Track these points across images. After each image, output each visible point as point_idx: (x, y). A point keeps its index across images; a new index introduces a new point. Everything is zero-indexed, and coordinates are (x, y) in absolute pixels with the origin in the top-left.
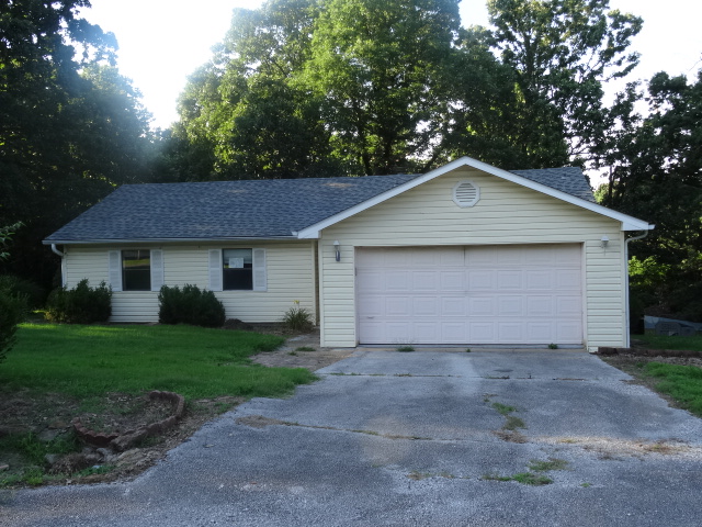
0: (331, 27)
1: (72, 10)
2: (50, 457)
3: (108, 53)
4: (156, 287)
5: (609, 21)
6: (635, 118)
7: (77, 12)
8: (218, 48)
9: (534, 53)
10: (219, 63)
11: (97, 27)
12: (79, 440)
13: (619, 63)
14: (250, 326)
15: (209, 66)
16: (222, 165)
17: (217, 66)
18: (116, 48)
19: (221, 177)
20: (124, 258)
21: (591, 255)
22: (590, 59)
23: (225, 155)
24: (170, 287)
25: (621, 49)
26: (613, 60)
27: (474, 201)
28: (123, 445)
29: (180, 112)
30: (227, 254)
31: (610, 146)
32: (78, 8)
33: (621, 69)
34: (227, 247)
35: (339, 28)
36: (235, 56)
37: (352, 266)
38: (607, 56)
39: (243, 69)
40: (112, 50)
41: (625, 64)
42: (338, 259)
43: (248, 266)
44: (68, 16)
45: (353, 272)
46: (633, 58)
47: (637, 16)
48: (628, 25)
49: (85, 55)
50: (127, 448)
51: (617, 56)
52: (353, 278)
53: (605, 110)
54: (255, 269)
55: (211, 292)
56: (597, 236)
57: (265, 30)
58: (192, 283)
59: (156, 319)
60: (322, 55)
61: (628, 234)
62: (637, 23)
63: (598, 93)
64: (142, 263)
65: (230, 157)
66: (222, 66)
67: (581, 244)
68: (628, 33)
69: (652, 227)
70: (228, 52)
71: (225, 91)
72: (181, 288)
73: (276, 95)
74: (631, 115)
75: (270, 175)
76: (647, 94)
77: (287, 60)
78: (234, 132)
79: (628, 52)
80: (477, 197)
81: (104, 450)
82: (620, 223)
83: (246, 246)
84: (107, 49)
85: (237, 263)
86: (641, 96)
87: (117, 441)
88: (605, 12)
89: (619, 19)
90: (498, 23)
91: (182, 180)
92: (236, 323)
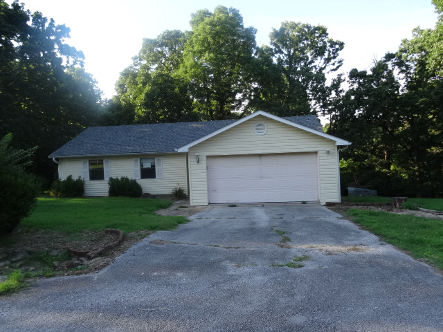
0: (193, 47)
1: (61, 39)
2: (56, 263)
3: (80, 61)
4: (107, 179)
5: (328, 44)
6: (341, 91)
7: (63, 40)
8: (135, 58)
9: (292, 59)
10: (136, 65)
11: (73, 48)
12: (70, 254)
13: (334, 64)
14: (154, 197)
15: (131, 67)
16: (139, 117)
17: (136, 67)
18: (84, 58)
19: (138, 123)
20: (90, 164)
21: (322, 157)
22: (319, 62)
23: (140, 111)
24: (114, 178)
25: (334, 58)
26: (330, 63)
27: (265, 132)
28: (92, 256)
29: (117, 90)
30: (142, 161)
31: (330, 105)
32: (64, 38)
33: (334, 67)
34: (142, 157)
35: (197, 48)
36: (144, 62)
37: (205, 165)
38: (328, 60)
39: (149, 69)
40: (81, 59)
41: (337, 65)
42: (198, 162)
43: (153, 167)
44: (59, 43)
45: (205, 168)
46: (340, 62)
47: (341, 41)
48: (337, 46)
49: (68, 62)
50: (95, 257)
51: (333, 61)
52: (206, 171)
53: (327, 87)
54: (157, 168)
55: (135, 180)
56: (324, 149)
57: (159, 49)
58: (125, 176)
59: (107, 194)
60: (189, 61)
61: (339, 147)
62: (342, 45)
63: (324, 79)
64: (100, 166)
65: (143, 112)
66: (138, 67)
67: (316, 153)
68: (337, 50)
69: (350, 144)
70: (140, 60)
71: (140, 80)
72: (119, 178)
73: (166, 81)
74: (339, 89)
75: (163, 121)
76: (348, 79)
77: (170, 64)
78: (145, 100)
79: (338, 59)
80: (266, 131)
81: (83, 259)
82: (335, 142)
83: (152, 157)
84: (79, 59)
85: (147, 165)
86: (344, 80)
87: (89, 254)
88: (326, 40)
89: (333, 43)
90: (275, 44)
91: (118, 124)
92: (148, 195)
